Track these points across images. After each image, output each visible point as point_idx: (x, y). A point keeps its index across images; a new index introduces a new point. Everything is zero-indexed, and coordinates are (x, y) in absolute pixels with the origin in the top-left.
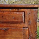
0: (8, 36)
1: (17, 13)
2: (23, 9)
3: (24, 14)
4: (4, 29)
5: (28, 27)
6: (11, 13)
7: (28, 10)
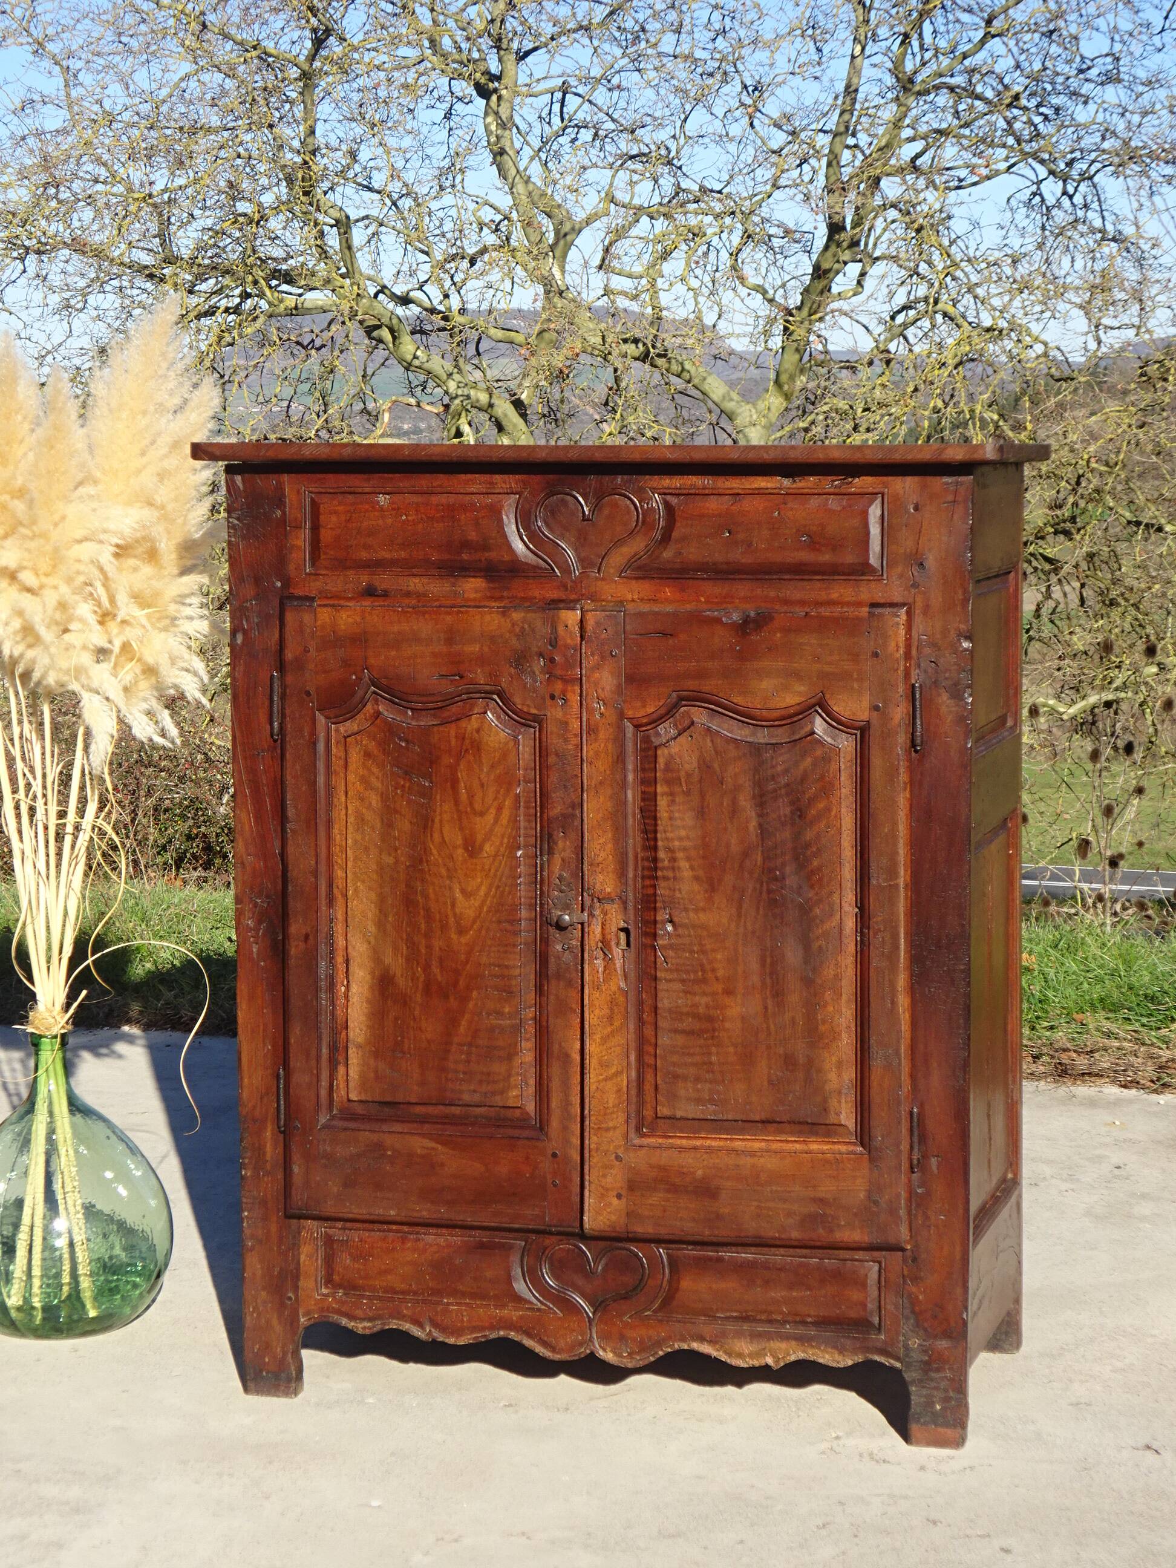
0: (764, 664)
1: (833, 503)
2: (869, 479)
3: (879, 512)
4: (736, 617)
5: (904, 605)
6: (790, 505)
7: (909, 479)
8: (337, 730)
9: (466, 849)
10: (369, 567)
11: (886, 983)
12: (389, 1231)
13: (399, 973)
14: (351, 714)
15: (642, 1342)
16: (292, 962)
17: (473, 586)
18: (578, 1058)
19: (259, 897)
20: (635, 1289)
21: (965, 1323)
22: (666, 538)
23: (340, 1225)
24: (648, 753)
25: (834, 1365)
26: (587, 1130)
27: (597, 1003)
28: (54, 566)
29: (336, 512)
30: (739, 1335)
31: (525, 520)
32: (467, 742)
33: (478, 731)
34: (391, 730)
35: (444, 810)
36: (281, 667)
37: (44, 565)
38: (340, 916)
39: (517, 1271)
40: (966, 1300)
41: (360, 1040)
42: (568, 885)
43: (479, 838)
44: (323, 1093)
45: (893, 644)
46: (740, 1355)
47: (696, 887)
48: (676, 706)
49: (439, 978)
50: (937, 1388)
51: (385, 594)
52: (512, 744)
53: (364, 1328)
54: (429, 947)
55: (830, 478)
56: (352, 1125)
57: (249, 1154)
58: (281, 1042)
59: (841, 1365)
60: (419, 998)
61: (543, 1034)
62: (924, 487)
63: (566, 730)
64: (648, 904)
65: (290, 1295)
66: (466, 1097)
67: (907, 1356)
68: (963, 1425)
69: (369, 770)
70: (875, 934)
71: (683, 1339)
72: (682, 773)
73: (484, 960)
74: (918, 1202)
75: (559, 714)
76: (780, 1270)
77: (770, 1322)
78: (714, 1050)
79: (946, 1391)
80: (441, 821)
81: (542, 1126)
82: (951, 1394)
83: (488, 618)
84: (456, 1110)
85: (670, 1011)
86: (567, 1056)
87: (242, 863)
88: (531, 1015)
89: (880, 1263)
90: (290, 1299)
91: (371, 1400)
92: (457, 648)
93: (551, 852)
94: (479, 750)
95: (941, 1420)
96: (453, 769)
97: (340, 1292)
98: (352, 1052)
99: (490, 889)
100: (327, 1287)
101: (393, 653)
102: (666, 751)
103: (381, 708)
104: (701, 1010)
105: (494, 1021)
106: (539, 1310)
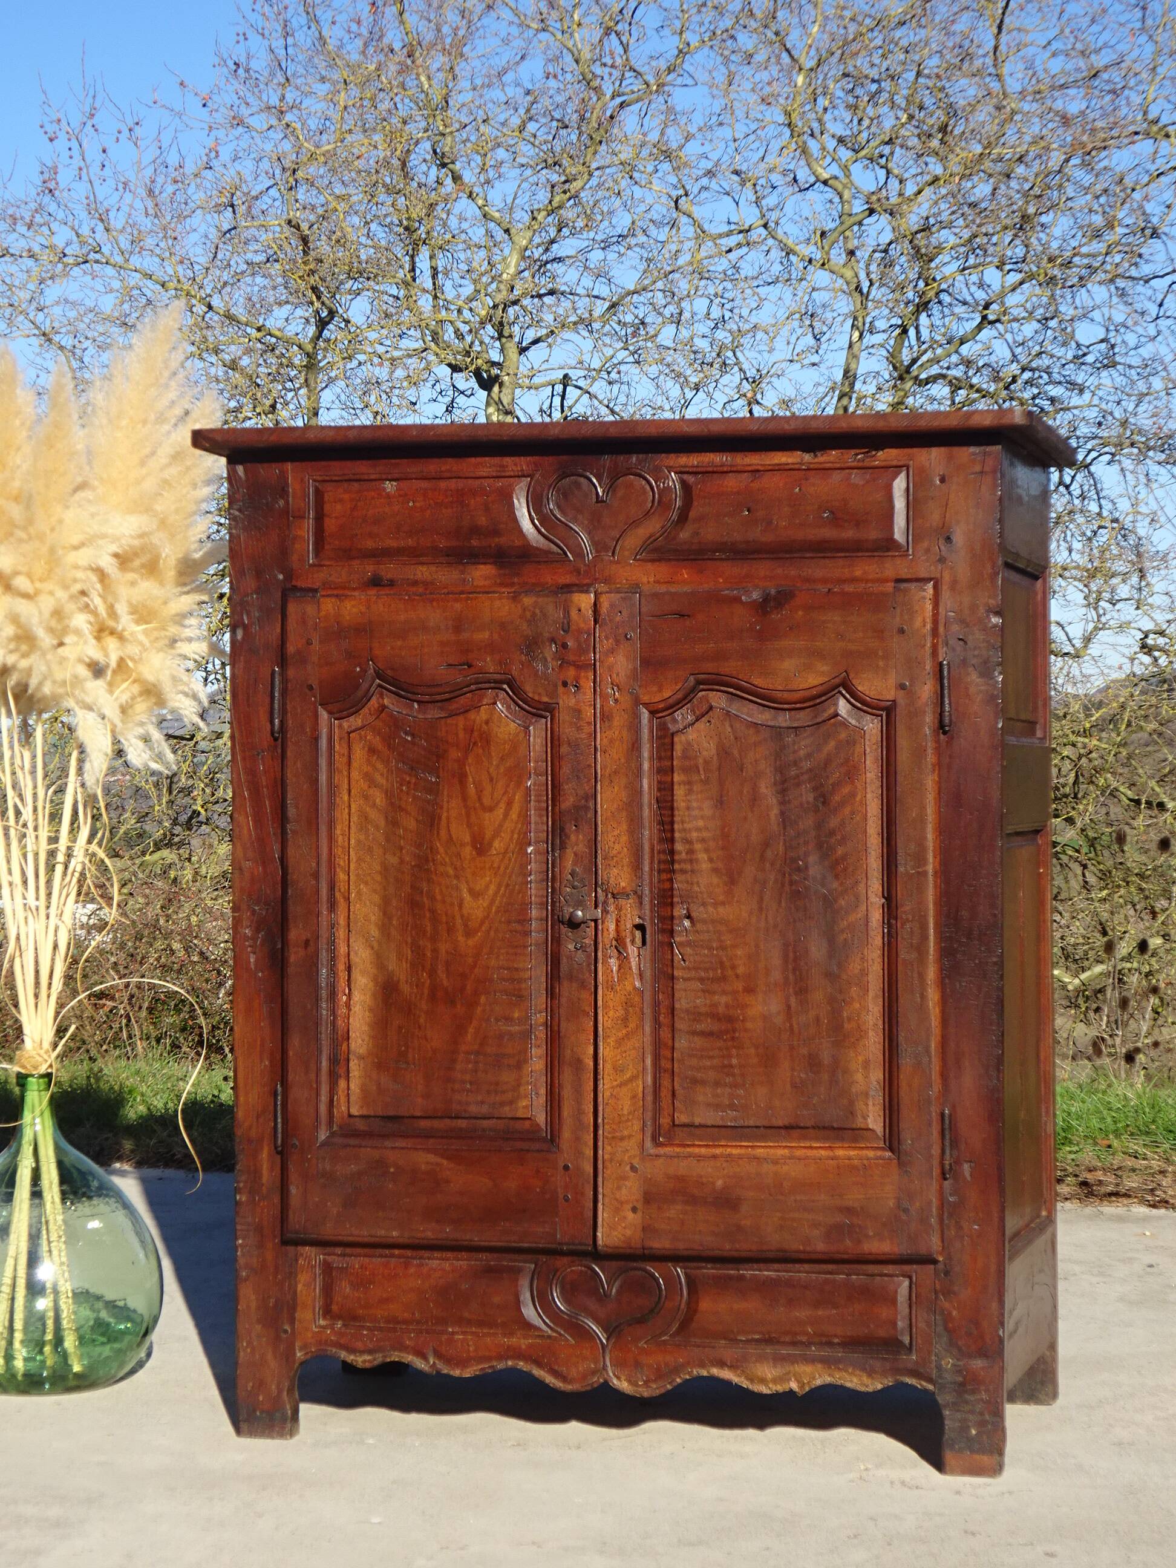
0: (785, 643)
1: (856, 478)
2: (893, 452)
3: (904, 485)
4: (755, 595)
5: (930, 579)
6: (812, 480)
7: (934, 450)
8: (340, 726)
9: (476, 848)
10: (374, 556)
11: (916, 975)
12: (392, 1256)
13: (403, 978)
14: (354, 709)
15: (658, 1369)
16: (291, 970)
17: (482, 574)
18: (592, 1064)
19: (257, 904)
20: (652, 1311)
21: (1001, 1341)
22: (683, 517)
23: (339, 1250)
24: (665, 741)
25: (863, 1389)
26: (601, 1138)
27: (611, 1004)
28: (50, 570)
29: (341, 500)
30: (761, 1358)
31: (536, 503)
32: (476, 734)
33: (487, 722)
34: (396, 724)
35: (451, 808)
36: (283, 662)
37: (39, 569)
38: (342, 921)
39: (526, 1296)
40: (1003, 1315)
41: (362, 1051)
42: (581, 881)
43: (488, 834)
44: (323, 1108)
45: (920, 619)
46: (763, 1381)
47: (715, 880)
48: (693, 690)
49: (445, 983)
50: (972, 1412)
51: (391, 583)
52: (522, 735)
53: (364, 1361)
54: (435, 951)
55: (853, 452)
56: (352, 1141)
57: (243, 1178)
58: (279, 1056)
59: (870, 1389)
60: (424, 1006)
61: (554, 1039)
62: (950, 458)
63: (579, 719)
64: (665, 898)
65: (287, 1327)
66: (473, 1109)
67: (940, 1377)
68: (1001, 1453)
69: (374, 766)
70: (902, 925)
71: (702, 1365)
72: (701, 761)
73: (493, 963)
74: (950, 1211)
75: (572, 702)
76: (805, 1287)
77: (794, 1344)
78: (734, 1052)
79: (981, 1414)
80: (448, 818)
81: (553, 1139)
82: (987, 1417)
83: (497, 603)
84: (462, 1124)
85: (687, 1011)
86: (579, 1061)
87: (241, 869)
88: (542, 1020)
89: (910, 1278)
90: (286, 1331)
91: (371, 1441)
92: (465, 635)
93: (563, 847)
94: (488, 742)
95: (976, 1446)
96: (462, 763)
97: (339, 1324)
98: (353, 1064)
99: (499, 889)
100: (324, 1318)
101: (399, 643)
102: (683, 738)
103: (386, 702)
104: (721, 1010)
105: (504, 1028)
106: (549, 1337)
